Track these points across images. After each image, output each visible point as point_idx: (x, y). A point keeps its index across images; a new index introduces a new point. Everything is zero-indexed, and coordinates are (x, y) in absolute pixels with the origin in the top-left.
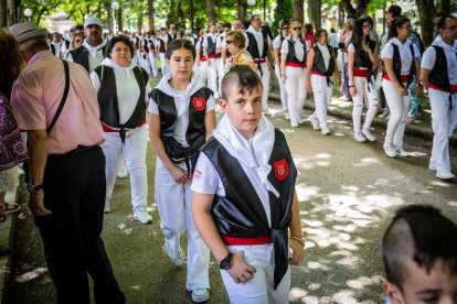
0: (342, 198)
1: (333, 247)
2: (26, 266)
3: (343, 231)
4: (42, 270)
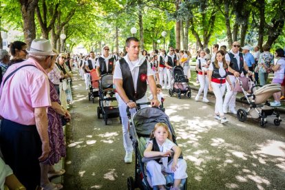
0: (193, 121)
1: (188, 139)
2: (71, 141)
3: (192, 134)
4: (77, 143)
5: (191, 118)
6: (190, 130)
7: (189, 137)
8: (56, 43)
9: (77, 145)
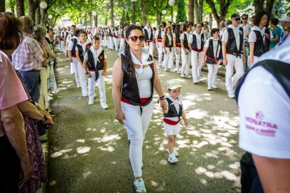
0: (220, 117)
1: (219, 145)
2: (55, 149)
3: (223, 136)
4: (64, 151)
5: (217, 114)
6: (218, 131)
7: (219, 141)
8: (34, 13)
9: (64, 154)
